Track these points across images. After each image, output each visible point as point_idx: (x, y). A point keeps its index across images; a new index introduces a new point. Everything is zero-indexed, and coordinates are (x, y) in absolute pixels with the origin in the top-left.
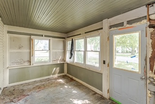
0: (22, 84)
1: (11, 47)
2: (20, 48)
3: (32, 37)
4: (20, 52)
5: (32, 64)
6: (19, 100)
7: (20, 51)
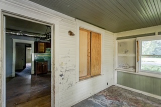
0: (126, 89)
1: (119, 52)
2: (126, 52)
3: (138, 38)
4: (126, 57)
5: (137, 71)
6: (110, 99)
7: (125, 55)
